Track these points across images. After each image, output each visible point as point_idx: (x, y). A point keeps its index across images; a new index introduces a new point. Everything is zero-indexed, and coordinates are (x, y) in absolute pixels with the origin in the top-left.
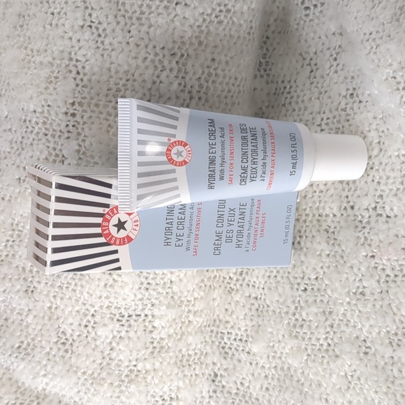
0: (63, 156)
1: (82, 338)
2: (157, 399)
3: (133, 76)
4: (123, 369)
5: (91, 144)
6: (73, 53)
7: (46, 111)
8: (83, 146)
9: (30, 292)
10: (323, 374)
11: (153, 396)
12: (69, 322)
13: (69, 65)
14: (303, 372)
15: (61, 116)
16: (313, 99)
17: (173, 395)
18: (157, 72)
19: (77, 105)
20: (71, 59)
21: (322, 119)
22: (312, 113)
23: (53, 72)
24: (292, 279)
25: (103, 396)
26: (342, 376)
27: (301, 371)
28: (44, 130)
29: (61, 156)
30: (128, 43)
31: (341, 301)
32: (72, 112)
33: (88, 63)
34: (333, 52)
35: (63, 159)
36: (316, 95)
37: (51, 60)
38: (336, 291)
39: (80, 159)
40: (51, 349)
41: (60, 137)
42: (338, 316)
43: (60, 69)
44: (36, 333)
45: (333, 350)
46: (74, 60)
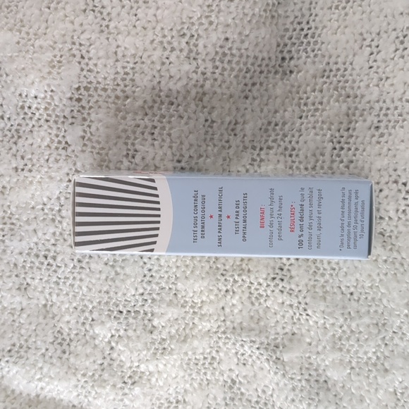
0: (66, 143)
1: (80, 337)
2: (162, 401)
3: (141, 58)
4: (125, 371)
5: (98, 129)
6: (75, 37)
7: (48, 97)
8: (88, 132)
9: (23, 290)
10: (367, 388)
11: (158, 399)
12: (66, 320)
13: (71, 49)
14: (343, 387)
15: (65, 101)
16: (371, 85)
17: (180, 398)
18: (166, 53)
19: (82, 89)
20: (74, 43)
21: (381, 109)
22: (369, 102)
23: (55, 56)
24: (343, 289)
25: (105, 399)
26: (390, 392)
27: (341, 385)
28: (45, 116)
29: (64, 142)
30: (135, 26)
31: (398, 313)
32: (77, 97)
33: (92, 47)
34: (400, 34)
35: (66, 146)
36: (375, 81)
37: (52, 43)
38: (393, 302)
39: (85, 145)
40: (47, 350)
41: (63, 122)
42: (392, 328)
43: (62, 53)
44: (29, 333)
45: (383, 364)
46: (77, 44)
